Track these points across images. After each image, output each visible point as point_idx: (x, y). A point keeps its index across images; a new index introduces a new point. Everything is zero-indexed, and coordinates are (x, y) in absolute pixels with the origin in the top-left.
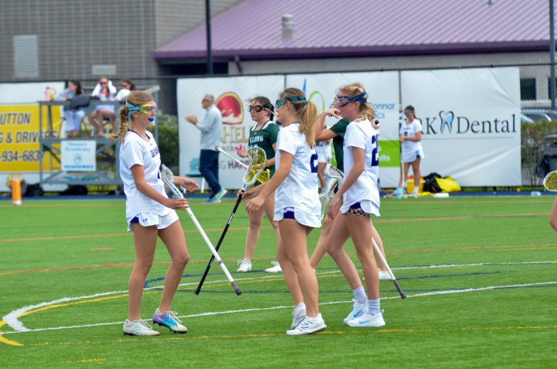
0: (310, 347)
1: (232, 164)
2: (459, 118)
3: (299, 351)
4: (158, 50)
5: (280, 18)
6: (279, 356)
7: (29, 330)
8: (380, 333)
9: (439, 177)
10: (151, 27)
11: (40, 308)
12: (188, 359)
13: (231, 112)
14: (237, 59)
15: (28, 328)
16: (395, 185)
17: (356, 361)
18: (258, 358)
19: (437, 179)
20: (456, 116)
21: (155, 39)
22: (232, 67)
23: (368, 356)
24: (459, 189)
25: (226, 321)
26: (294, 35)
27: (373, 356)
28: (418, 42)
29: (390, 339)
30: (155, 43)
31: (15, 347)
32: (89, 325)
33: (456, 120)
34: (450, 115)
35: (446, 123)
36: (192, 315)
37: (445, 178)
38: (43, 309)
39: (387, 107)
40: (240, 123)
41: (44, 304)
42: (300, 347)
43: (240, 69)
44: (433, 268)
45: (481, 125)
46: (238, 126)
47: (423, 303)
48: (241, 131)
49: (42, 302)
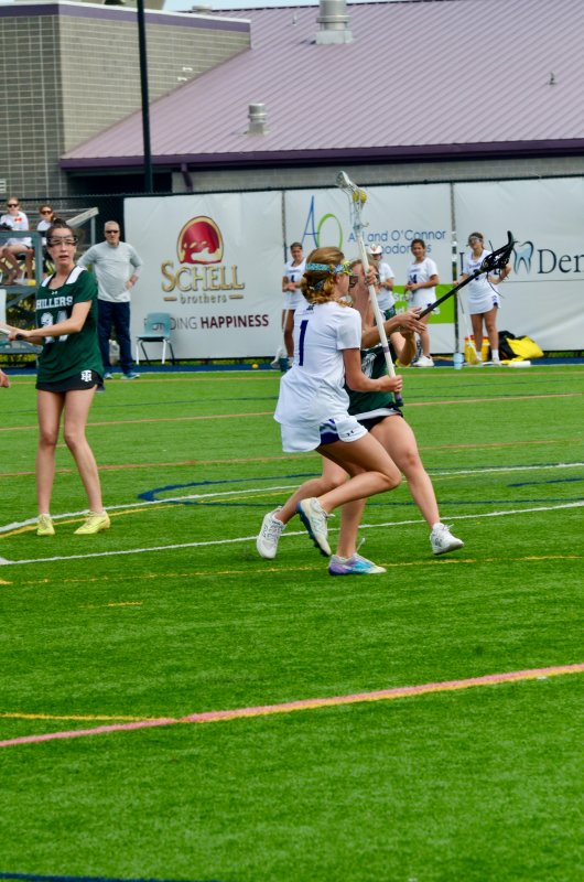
0: (435, 581)
1: (207, 322)
2: (541, 251)
3: (422, 587)
4: (67, 157)
5: (247, 107)
6: (394, 595)
7: (11, 562)
8: (528, 561)
9: (512, 337)
10: (57, 123)
11: (12, 530)
12: (265, 601)
13: (205, 246)
14: (184, 168)
15: (9, 559)
16: (451, 350)
17: (512, 601)
18: (367, 599)
19: (508, 340)
20: (536, 248)
21: (62, 140)
22: (177, 182)
23: (527, 595)
24: (541, 354)
25: (293, 547)
26: (266, 133)
27: (534, 594)
28: (449, 141)
29: (547, 571)
30: (63, 147)
31: (8, 586)
32: (94, 555)
33: (536, 255)
34: (528, 246)
35: (522, 258)
36: (240, 539)
37: (520, 338)
38: (16, 532)
39: (435, 236)
40: (219, 261)
41: (16, 525)
42: (420, 583)
43: (189, 183)
44: (562, 469)
45: (574, 260)
46: (216, 266)
47: (571, 518)
48: (219, 274)
49: (11, 522)
